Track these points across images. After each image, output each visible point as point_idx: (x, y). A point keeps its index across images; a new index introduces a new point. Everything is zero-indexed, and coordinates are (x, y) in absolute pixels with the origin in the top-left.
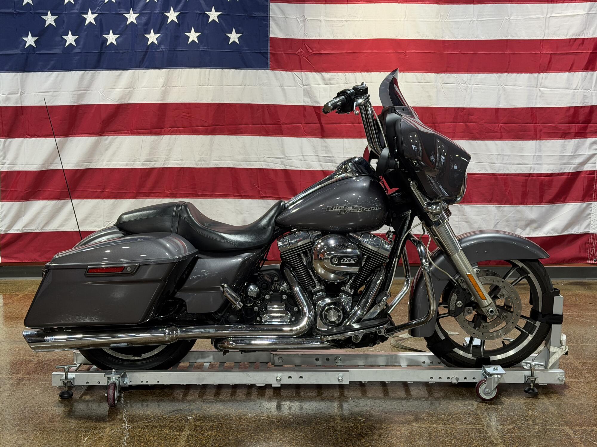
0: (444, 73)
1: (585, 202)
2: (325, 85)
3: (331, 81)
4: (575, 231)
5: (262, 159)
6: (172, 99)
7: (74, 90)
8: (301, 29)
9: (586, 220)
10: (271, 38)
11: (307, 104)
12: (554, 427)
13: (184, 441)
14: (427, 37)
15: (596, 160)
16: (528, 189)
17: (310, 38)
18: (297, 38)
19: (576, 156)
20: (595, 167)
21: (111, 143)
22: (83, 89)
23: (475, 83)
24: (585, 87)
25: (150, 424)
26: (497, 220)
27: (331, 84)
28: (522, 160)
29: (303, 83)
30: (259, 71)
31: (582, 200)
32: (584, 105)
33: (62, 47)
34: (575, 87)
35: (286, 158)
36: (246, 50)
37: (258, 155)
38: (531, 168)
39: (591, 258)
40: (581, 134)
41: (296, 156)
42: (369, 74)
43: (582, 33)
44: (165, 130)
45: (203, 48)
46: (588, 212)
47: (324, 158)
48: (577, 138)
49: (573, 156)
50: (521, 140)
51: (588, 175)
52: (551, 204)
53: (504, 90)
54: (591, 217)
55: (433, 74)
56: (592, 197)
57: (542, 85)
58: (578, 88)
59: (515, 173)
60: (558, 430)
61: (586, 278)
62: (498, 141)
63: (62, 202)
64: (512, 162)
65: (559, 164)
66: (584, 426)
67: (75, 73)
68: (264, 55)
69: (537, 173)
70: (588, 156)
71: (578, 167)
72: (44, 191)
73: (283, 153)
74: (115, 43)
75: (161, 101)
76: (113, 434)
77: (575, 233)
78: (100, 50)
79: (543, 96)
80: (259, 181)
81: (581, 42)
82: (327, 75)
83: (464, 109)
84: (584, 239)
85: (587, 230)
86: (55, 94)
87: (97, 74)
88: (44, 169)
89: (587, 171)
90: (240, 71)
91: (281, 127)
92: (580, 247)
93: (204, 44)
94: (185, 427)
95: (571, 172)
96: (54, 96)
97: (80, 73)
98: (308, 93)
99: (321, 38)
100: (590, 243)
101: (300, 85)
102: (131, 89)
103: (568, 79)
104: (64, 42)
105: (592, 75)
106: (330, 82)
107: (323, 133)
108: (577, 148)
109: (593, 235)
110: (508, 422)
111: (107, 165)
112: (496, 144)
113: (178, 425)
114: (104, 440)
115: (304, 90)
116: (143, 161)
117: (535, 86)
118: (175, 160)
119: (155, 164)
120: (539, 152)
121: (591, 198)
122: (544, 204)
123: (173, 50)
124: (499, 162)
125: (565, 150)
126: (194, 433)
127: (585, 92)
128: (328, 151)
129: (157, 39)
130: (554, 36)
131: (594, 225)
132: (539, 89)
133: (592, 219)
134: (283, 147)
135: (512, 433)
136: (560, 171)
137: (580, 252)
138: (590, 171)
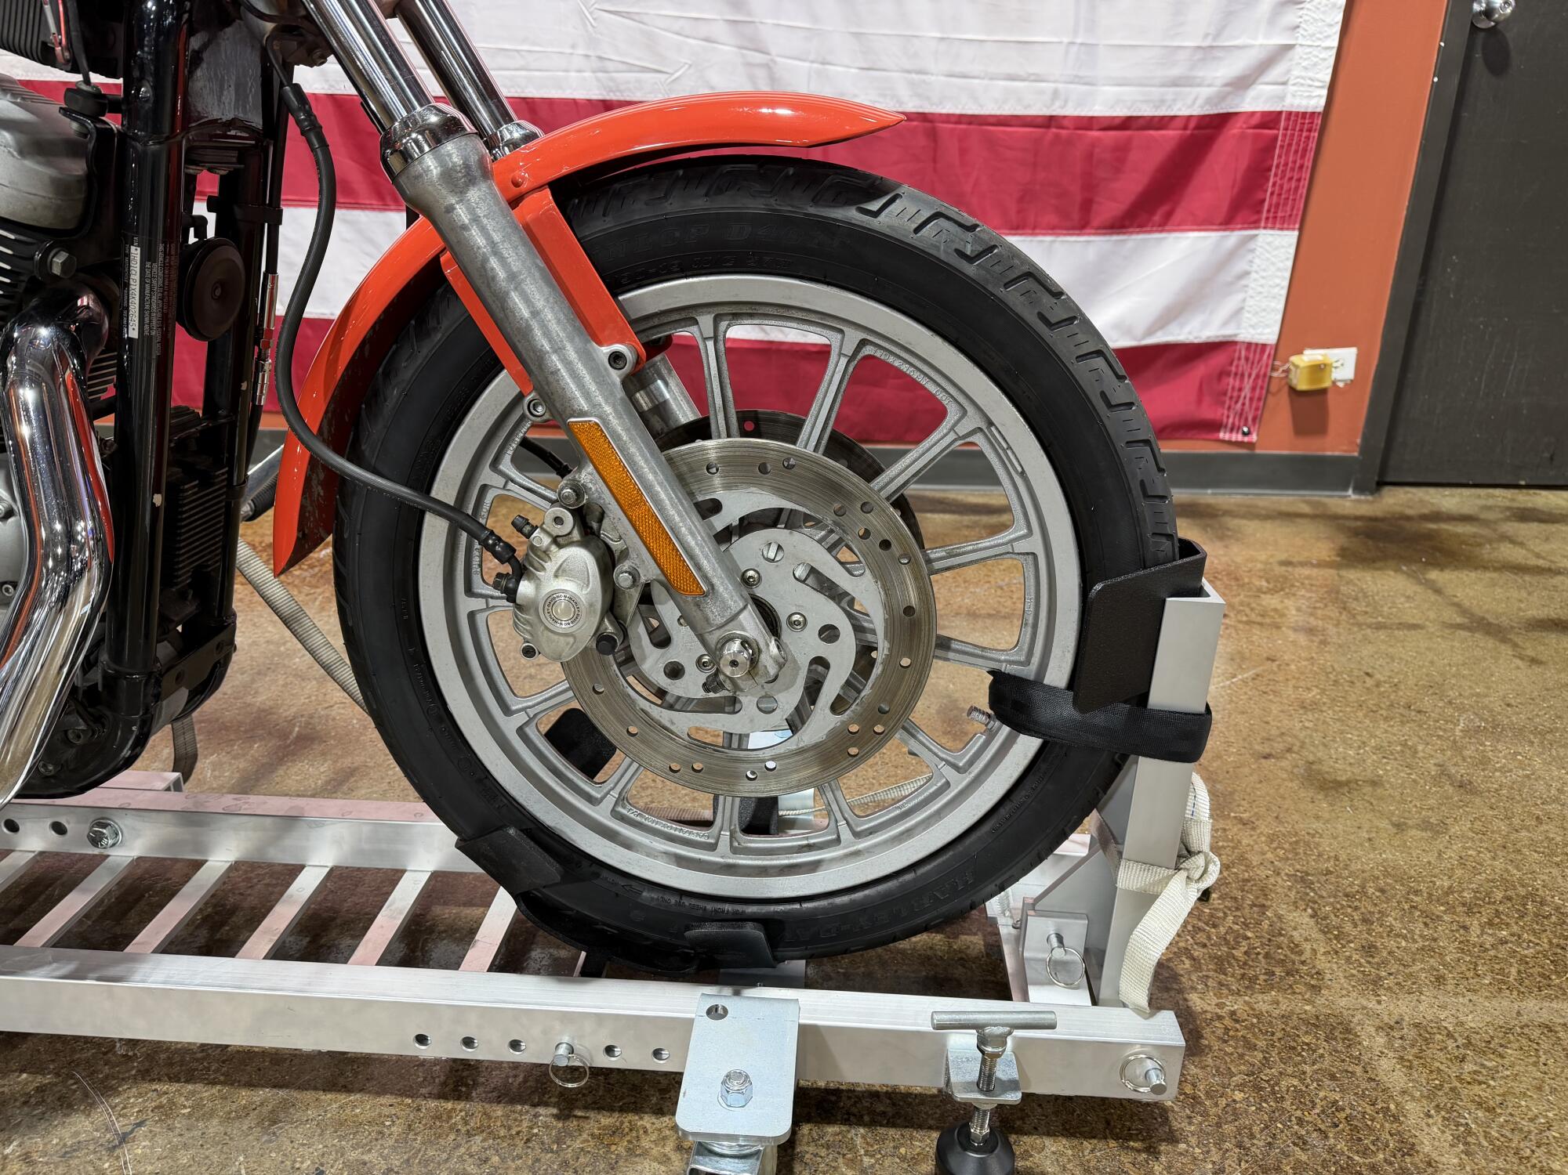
1: (1233, 230)
4: (1190, 333)
9: (1232, 293)
15: (1289, 71)
16: (1041, 175)
19: (1219, 54)
20: (1282, 98)
28: (1024, 62)
31: (1227, 222)
38: (1056, 93)
39: (1233, 424)
46: (1240, 266)
49: (1208, 52)
51: (1256, 127)
52: (1118, 234)
54: (1246, 286)
56: (1259, 212)
59: (998, 113)
64: (990, 69)
65: (1157, 82)
69: (1076, 113)
70: (1262, 55)
71: (1222, 97)
77: (1192, 339)
84: (1218, 360)
85: (1229, 331)
89: (1253, 113)
92: (1201, 385)
95: (1195, 113)
100: (1236, 374)
108: (1227, 18)
109: (1246, 350)
120: (1090, 31)
121: (1255, 217)
122: (1095, 234)
124: (945, 66)
125: (1182, 24)
131: (1257, 313)
133: (1251, 292)
136: (1157, 107)
137: (1199, 401)
138: (1265, 114)
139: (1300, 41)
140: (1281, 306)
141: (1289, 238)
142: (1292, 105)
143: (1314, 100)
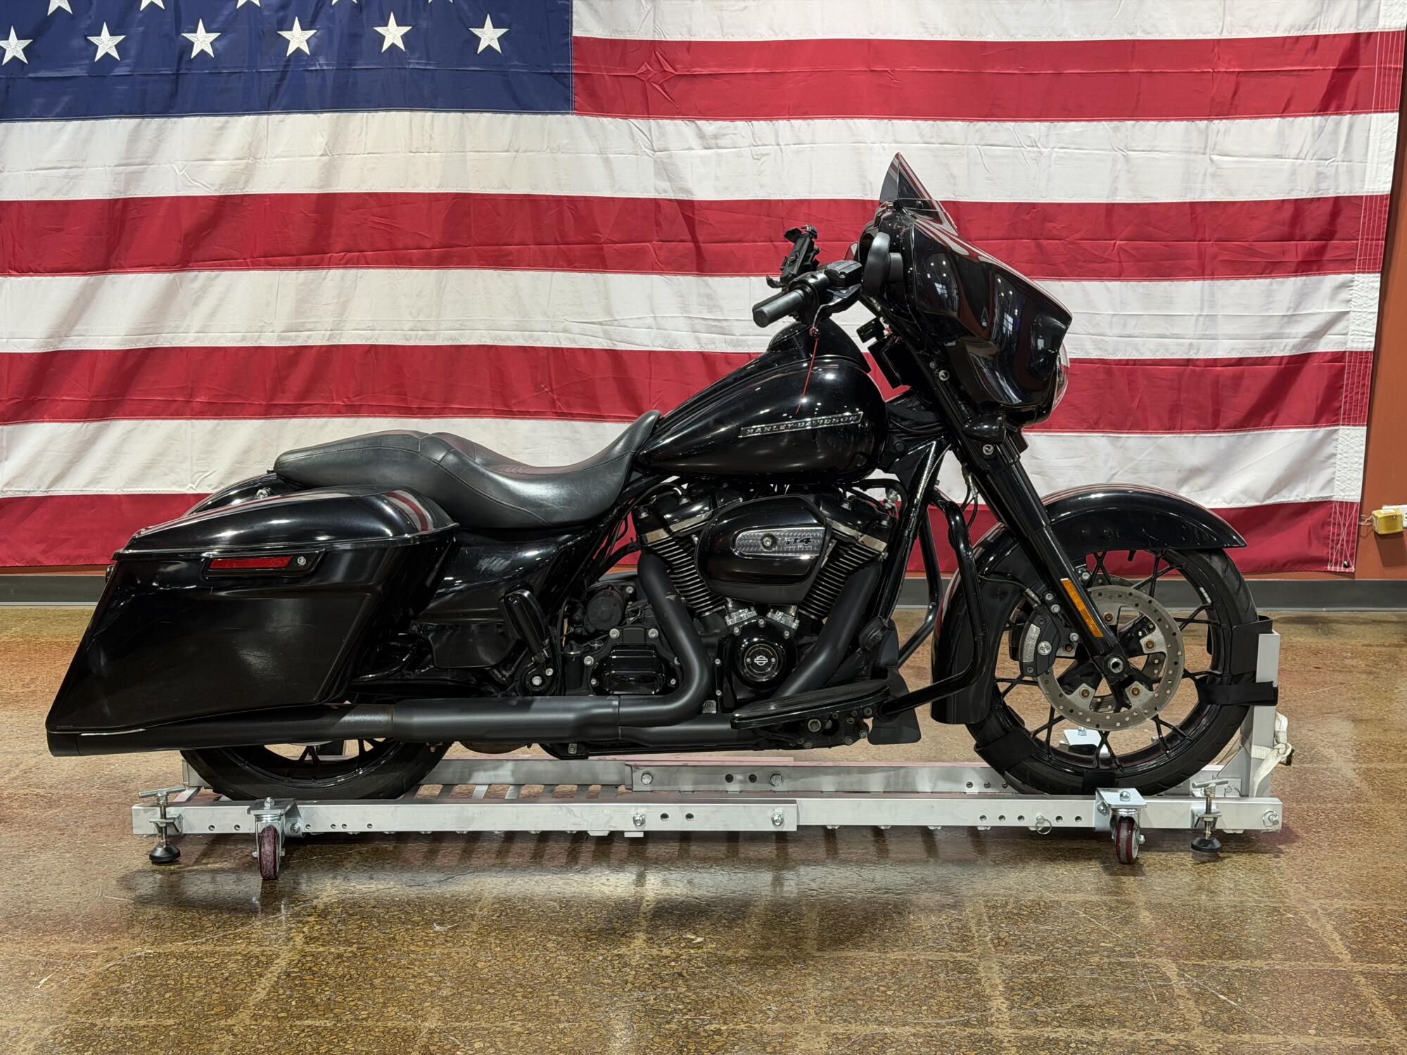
0: (986, 121)
1: (1321, 427)
2: (705, 150)
3: (718, 141)
4: (1297, 496)
5: (560, 326)
6: (348, 182)
7: (116, 162)
8: (647, 15)
9: (1325, 469)
10: (576, 37)
11: (662, 196)
12: (1138, 959)
13: (267, 989)
14: (943, 34)
15: (1347, 327)
16: (1183, 396)
17: (669, 39)
18: (637, 39)
19: (1299, 318)
20: (1346, 343)
21: (205, 289)
22: (138, 161)
23: (1059, 145)
24: (1319, 153)
25: (199, 949)
26: (1112, 468)
27: (718, 148)
28: (1168, 326)
29: (653, 146)
30: (550, 116)
31: (1315, 422)
32: (1317, 196)
33: (87, 62)
34: (1296, 152)
35: (616, 323)
36: (516, 66)
37: (549, 317)
38: (1191, 345)
39: (1336, 560)
40: (1311, 265)
41: (639, 318)
42: (809, 124)
43: (1313, 23)
44: (330, 257)
45: (417, 63)
46: (1329, 450)
47: (704, 322)
48: (1301, 275)
49: (1291, 318)
50: (1167, 280)
51: (1329, 361)
52: (1240, 431)
53: (1127, 158)
54: (1334, 463)
55: (960, 122)
56: (1338, 415)
57: (1218, 147)
58: (1302, 155)
59: (1153, 358)
60: (1145, 966)
61: (1323, 607)
62: (1113, 283)
63: (93, 426)
64: (1146, 332)
65: (1259, 337)
66: (1209, 958)
67: (118, 123)
68: (562, 78)
69: (1205, 357)
70: (1328, 318)
71: (1303, 344)
72: (53, 400)
73: (608, 310)
74: (210, 51)
75: (321, 187)
76: (108, 969)
77: (1299, 500)
78: (175, 68)
79: (1219, 176)
80: (553, 378)
81: (1310, 45)
82: (710, 127)
83: (1033, 206)
84: (1319, 514)
85: (1324, 494)
86: (74, 172)
87: (170, 125)
88: (51, 349)
89: (1326, 353)
90: (504, 118)
91: (602, 247)
92: (1309, 532)
93: (417, 55)
94: (277, 957)
95: (1286, 355)
96: (71, 179)
97: (131, 123)
98: (665, 169)
99: (693, 39)
100: (1334, 524)
101: (646, 150)
102: (250, 161)
103: (1281, 134)
104: (91, 49)
105: (1338, 124)
106: (716, 144)
107: (702, 265)
108: (1302, 297)
109: (1340, 507)
110: (1034, 946)
111: (197, 339)
112: (1108, 289)
113: (264, 951)
114: (84, 985)
115: (655, 161)
116: (281, 330)
117: (1202, 151)
118: (358, 327)
119: (309, 337)
120: (1211, 307)
121: (1335, 418)
122: (1223, 432)
123: (347, 67)
124: (1116, 331)
125: (1272, 302)
126: (295, 970)
127: (1319, 166)
128: (715, 306)
129: (308, 41)
130: (1246, 30)
131: (1344, 481)
132: (1211, 159)
133: (1338, 467)
134: (607, 298)
135: (1035, 971)
136: (1260, 352)
137: (1310, 544)
138: (1333, 353)
139: (1353, 309)
140: (1361, 476)
141: (1361, 431)
142: (1352, 348)
143: (1368, 344)
